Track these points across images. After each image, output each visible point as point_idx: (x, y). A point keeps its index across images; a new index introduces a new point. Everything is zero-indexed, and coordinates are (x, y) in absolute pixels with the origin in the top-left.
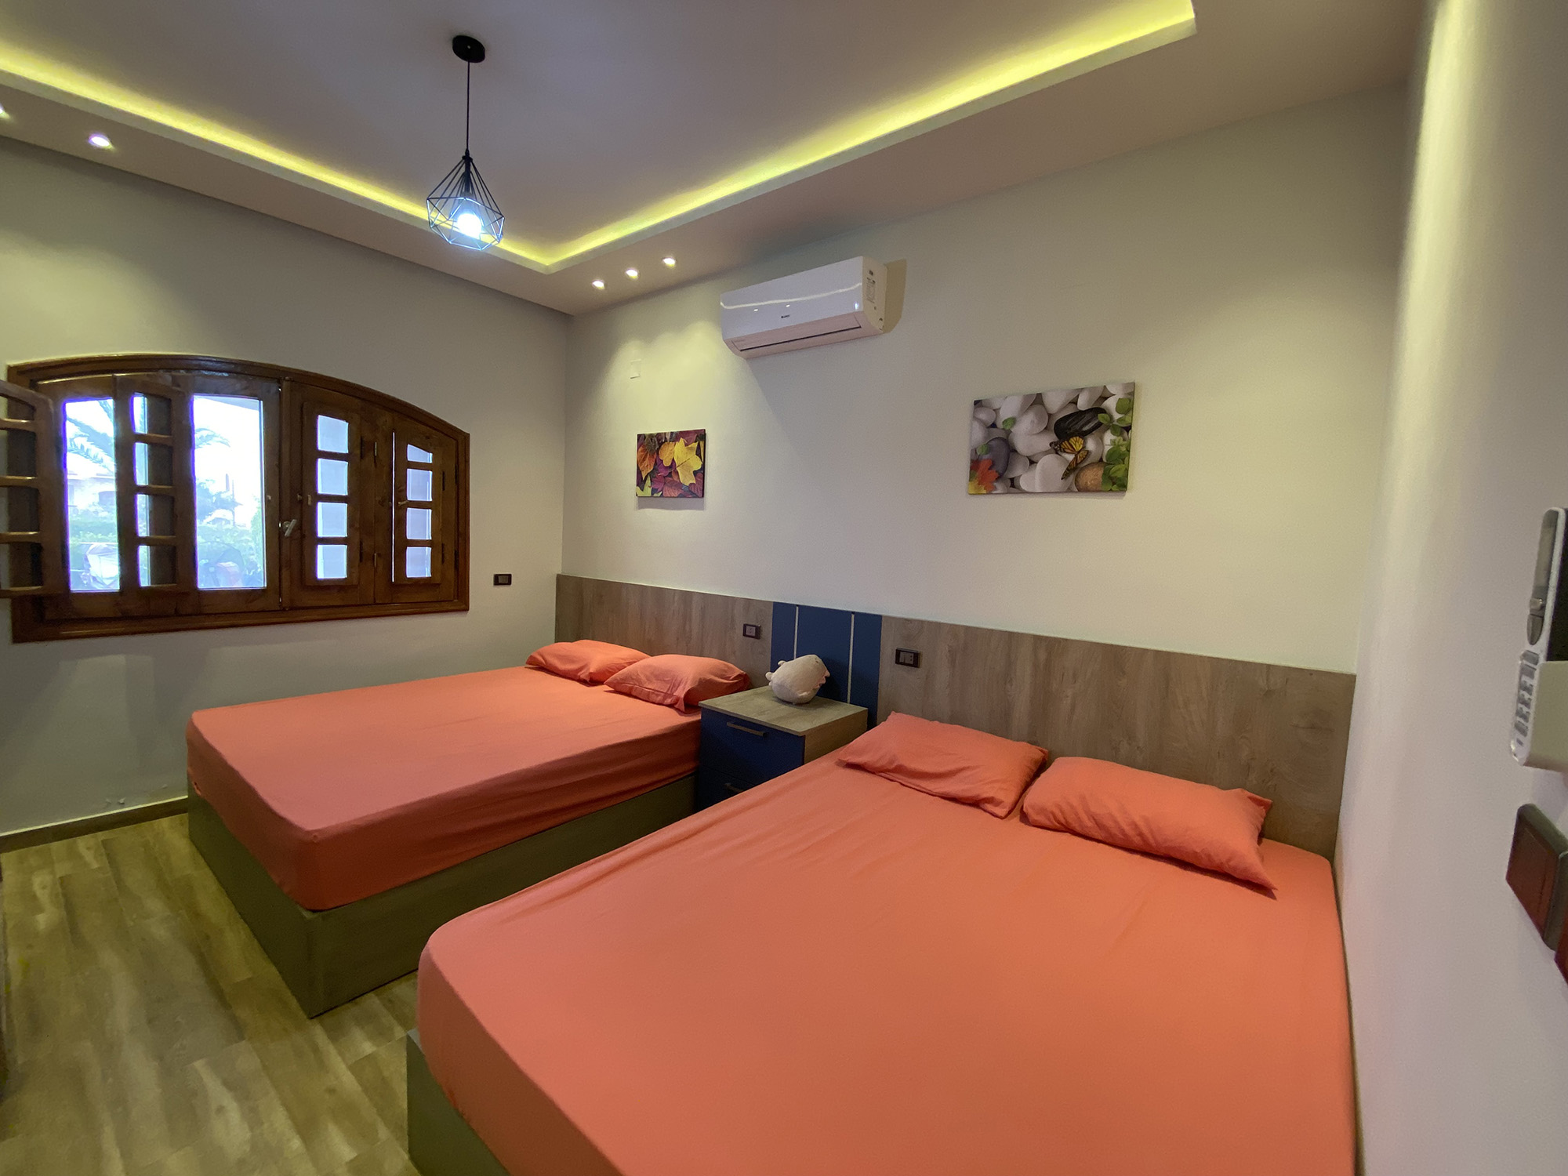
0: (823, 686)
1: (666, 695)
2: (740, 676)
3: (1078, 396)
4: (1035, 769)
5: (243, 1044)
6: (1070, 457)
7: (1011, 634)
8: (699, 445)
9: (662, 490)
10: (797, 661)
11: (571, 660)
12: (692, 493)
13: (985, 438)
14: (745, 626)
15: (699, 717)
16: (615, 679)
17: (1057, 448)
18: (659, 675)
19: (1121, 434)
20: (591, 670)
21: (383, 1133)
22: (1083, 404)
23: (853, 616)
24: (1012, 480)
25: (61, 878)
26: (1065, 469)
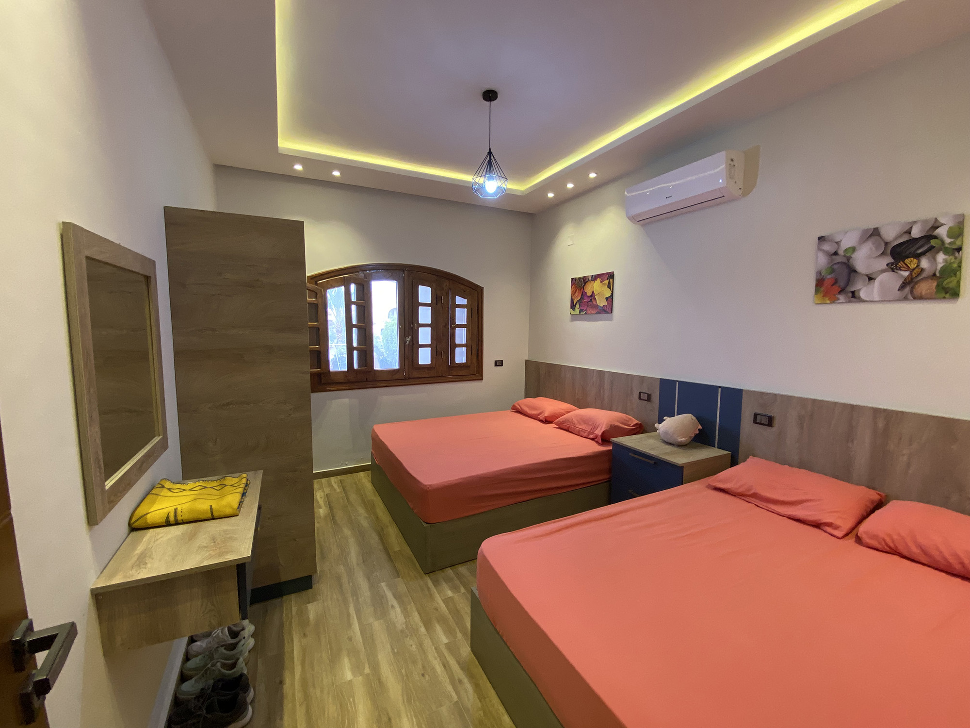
0: (696, 436)
1: (590, 433)
2: (636, 424)
3: (911, 228)
4: (872, 507)
5: (400, 579)
6: (906, 274)
7: (853, 407)
8: (609, 281)
9: (586, 310)
10: (677, 417)
11: (534, 409)
12: (605, 311)
13: (828, 263)
14: (640, 393)
15: (610, 448)
16: (559, 421)
17: (893, 268)
18: (585, 421)
19: (953, 254)
20: (546, 415)
21: (459, 635)
22: (916, 233)
23: (720, 389)
24: (853, 293)
25: (327, 494)
26: (902, 282)
